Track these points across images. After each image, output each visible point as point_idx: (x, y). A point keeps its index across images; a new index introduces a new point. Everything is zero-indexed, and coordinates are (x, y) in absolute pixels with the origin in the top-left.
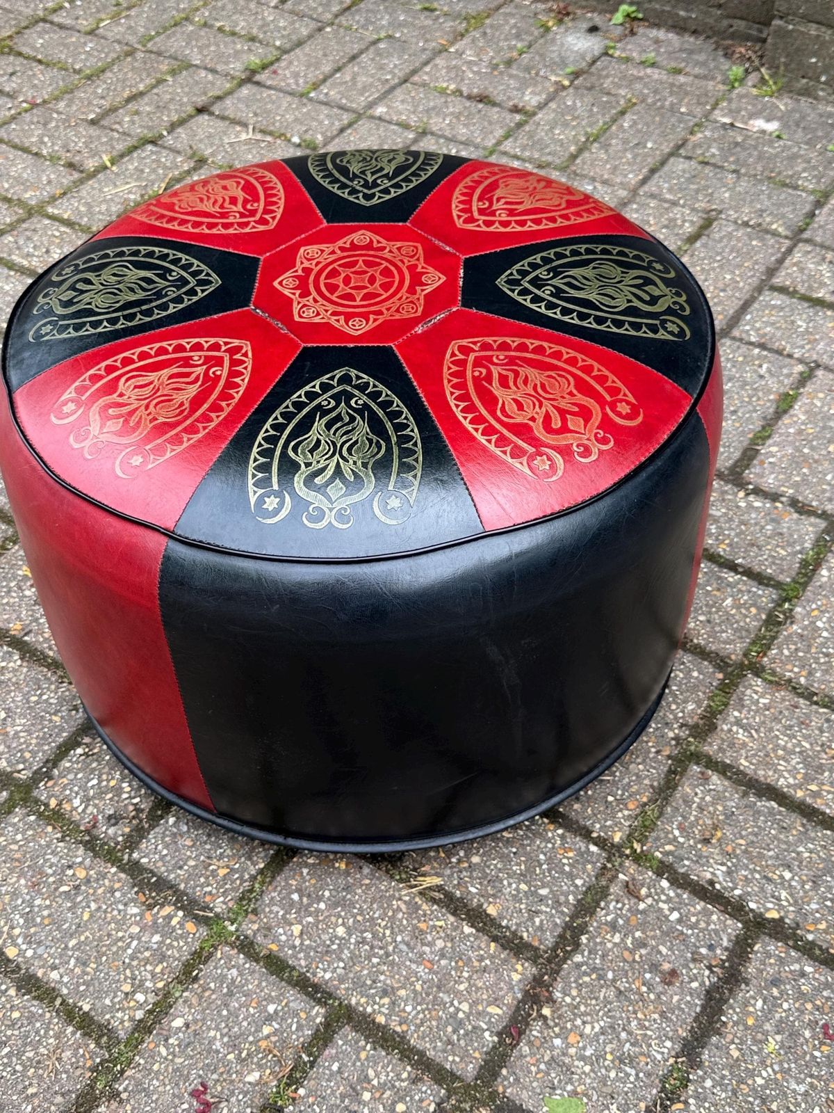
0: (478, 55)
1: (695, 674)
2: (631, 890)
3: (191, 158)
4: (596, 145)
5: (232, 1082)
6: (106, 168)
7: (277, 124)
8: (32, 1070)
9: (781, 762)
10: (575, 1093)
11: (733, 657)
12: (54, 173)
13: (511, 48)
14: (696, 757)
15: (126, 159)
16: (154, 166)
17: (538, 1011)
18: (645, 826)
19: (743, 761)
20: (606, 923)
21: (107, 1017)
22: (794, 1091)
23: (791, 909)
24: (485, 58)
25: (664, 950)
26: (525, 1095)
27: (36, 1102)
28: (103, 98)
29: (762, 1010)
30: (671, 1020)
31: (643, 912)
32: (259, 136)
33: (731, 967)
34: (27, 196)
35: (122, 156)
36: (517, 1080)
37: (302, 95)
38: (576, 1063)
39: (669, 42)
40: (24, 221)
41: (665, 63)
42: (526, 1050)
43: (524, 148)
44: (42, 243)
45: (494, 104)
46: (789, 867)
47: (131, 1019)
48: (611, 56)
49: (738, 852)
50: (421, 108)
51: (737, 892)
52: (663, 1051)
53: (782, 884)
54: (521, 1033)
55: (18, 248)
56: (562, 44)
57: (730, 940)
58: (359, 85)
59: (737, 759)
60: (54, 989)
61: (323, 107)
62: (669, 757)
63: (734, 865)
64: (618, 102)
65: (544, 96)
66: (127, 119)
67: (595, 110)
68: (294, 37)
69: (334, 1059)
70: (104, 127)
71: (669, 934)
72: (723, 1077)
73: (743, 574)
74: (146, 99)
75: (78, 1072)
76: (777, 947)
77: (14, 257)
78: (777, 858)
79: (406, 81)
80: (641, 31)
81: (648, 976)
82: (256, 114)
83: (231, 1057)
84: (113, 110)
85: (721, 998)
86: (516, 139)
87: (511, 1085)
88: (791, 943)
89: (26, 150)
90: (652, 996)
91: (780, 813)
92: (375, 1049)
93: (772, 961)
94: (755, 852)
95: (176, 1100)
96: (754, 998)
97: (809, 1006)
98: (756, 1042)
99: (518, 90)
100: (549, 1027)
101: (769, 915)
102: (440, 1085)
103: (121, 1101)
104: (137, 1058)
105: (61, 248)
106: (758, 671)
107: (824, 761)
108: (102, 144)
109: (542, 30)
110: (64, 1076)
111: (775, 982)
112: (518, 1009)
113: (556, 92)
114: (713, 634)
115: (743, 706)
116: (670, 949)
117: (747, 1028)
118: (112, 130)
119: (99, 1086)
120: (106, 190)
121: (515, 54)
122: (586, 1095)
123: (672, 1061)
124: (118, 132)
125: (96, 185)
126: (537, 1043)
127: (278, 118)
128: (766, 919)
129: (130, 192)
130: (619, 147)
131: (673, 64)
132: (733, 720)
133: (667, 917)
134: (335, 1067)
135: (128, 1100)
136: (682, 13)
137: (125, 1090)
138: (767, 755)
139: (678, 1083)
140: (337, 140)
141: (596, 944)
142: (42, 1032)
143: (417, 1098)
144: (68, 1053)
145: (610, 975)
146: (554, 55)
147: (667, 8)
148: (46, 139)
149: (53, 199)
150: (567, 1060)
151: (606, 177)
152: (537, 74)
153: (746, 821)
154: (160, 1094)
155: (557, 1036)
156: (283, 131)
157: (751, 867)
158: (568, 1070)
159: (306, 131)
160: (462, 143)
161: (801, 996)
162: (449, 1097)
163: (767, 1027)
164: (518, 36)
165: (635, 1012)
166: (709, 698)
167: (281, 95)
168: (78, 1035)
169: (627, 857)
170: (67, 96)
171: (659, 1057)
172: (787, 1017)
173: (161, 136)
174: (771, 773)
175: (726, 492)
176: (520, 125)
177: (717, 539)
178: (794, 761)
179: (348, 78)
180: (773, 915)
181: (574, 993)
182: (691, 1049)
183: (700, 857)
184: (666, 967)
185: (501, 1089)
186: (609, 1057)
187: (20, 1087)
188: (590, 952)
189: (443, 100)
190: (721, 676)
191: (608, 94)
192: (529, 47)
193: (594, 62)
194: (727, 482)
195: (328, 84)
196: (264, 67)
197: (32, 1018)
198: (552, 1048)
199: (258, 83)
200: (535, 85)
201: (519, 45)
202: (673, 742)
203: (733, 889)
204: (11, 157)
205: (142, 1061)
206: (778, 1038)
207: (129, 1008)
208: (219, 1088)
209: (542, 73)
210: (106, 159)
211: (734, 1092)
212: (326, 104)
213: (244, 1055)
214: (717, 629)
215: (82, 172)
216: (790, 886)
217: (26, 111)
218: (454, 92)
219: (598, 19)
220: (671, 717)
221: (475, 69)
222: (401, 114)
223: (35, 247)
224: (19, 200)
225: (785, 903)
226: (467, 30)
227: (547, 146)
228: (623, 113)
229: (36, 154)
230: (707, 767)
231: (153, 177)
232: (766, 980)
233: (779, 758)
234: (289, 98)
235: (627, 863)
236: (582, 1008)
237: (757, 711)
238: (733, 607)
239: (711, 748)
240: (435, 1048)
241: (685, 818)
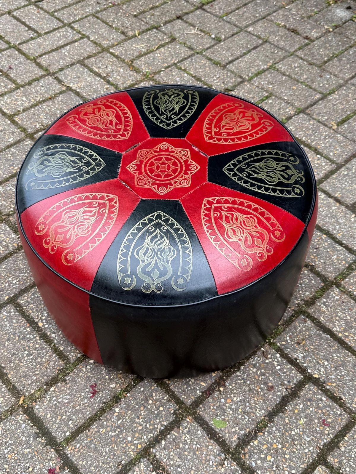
0: (297, 12)
1: (313, 282)
2: (265, 355)
3: (170, 37)
4: (336, 59)
5: (105, 386)
6: (136, 36)
7: (208, 28)
8: (39, 366)
9: (337, 322)
10: (224, 419)
11: (330, 278)
12: (116, 35)
13: (312, 11)
14: (304, 313)
15: (144, 34)
16: (155, 38)
17: (219, 388)
18: (276, 333)
19: (322, 318)
20: (252, 364)
21: (68, 354)
22: (305, 439)
23: (324, 376)
24: (300, 13)
25: (271, 379)
26: (206, 416)
27: (38, 377)
28: (141, 6)
29: (302, 409)
30: (266, 403)
31: (267, 363)
32: (199, 32)
33: (295, 390)
34: (103, 43)
35: (143, 32)
36: (205, 410)
37: (220, 18)
38: (228, 409)
40: (100, 53)
42: (211, 400)
43: (305, 55)
44: (105, 64)
45: (298, 34)
46: (328, 361)
47: (76, 356)
48: (353, 21)
49: (310, 350)
50: (267, 31)
51: (305, 365)
52: (260, 414)
53: (323, 366)
54: (210, 394)
55: (96, 64)
56: (334, 12)
57: (297, 381)
58: (245, 17)
59: (319, 317)
60: (52, 340)
61: (228, 24)
62: (293, 310)
63: (307, 355)
64: (350, 42)
65: (320, 34)
66: (149, 17)
67: (340, 43)
69: (142, 387)
70: (139, 19)
71: (275, 373)
72: (280, 428)
73: (344, 247)
74: (158, 9)
75: (54, 370)
76: (314, 388)
77: (93, 67)
78: (324, 356)
79: (264, 18)
81: (262, 386)
82: (200, 23)
83: (107, 377)
84: (144, 12)
85: (287, 401)
86: (303, 51)
87: (202, 411)
88: (320, 388)
89: (107, 24)
90: (262, 393)
91: (330, 340)
92: (157, 386)
93: (311, 392)
94: (316, 352)
95: (85, 387)
96: (300, 403)
97: (320, 412)
98: (296, 419)
99: (310, 29)
100: (221, 394)
101: (314, 376)
102: (177, 405)
103: (66, 383)
104: (75, 370)
105: (112, 67)
106: (338, 285)
107: (354, 325)
108: (137, 26)
109: (327, 5)
110: (49, 370)
111: (310, 400)
112: (211, 385)
113: (326, 33)
114: (324, 268)
115: (328, 298)
116: (273, 379)
117: (294, 413)
118: (142, 21)
119: (60, 376)
120: (134, 45)
121: (313, 13)
122: (228, 421)
123: (263, 417)
124: (144, 22)
125: (131, 43)
126: (216, 399)
127: (208, 26)
128: (313, 377)
129: (143, 48)
130: (345, 62)
132: (322, 302)
133: (275, 367)
134: (142, 389)
135: (69, 383)
137: (69, 380)
138: (332, 318)
139: (263, 426)
140: (230, 39)
141: (246, 370)
142: (45, 354)
143: (168, 407)
144: (52, 363)
145: (248, 382)
146: (329, 17)
148: (116, 20)
149: (113, 46)
150: (225, 408)
151: (336, 73)
152: (320, 24)
153: (316, 340)
154: (80, 384)
155: (223, 398)
156: (209, 31)
157: (313, 357)
158: (224, 411)
159: (218, 33)
160: (280, 48)
161: (318, 407)
162: (179, 409)
163: (302, 415)
164: (316, 6)
165: (254, 397)
166: (316, 292)
167: (212, 16)
168: (57, 357)
169: (267, 342)
170: (128, 3)
171: (258, 415)
172: (311, 413)
173: (160, 26)
174: (331, 325)
175: (347, 214)
176: (306, 45)
177: (338, 232)
178: (342, 323)
179: (241, 13)
180: (317, 376)
181: (234, 385)
182: (271, 416)
183: (295, 349)
184: (270, 384)
185: (198, 411)
186: (240, 410)
187: (33, 370)
188: (243, 373)
189: (277, 29)
190: (323, 285)
191: (347, 37)
192: (320, 11)
193: (345, 22)
194: (349, 210)
195: (232, 14)
196: (208, 3)
197: (42, 348)
198: (220, 402)
199: (204, 10)
200: (318, 29)
201: (316, 10)
202: (297, 305)
203: (303, 363)
204: (101, 25)
205: (76, 371)
206: (305, 420)
207: (76, 352)
208: (100, 387)
209: (322, 24)
210: (137, 32)
211: (283, 434)
212: (229, 23)
213: (111, 377)
214: (327, 266)
215: (126, 36)
216: (326, 367)
217: (110, 7)
218: (283, 26)
219: (352, 4)
220: (299, 296)
221: (294, 17)
222: (259, 32)
223: (102, 65)
224: (100, 44)
225: (322, 373)
227: (315, 56)
228: (351, 47)
229: (111, 26)
230: (307, 317)
231: (153, 43)
232: (306, 398)
233: (336, 320)
234: (215, 18)
235: (266, 345)
236: (235, 391)
237: (333, 301)
238: (336, 259)
239: (311, 310)
240: (178, 392)
241: (293, 334)
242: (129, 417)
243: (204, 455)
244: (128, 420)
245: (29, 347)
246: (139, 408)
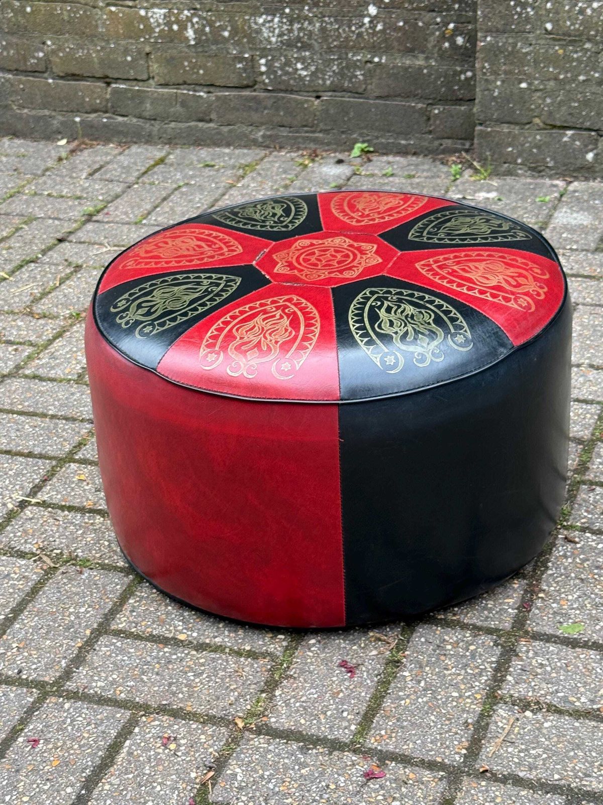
0: (260, 186)
2: (569, 541)
3: (69, 266)
5: (361, 657)
6: (5, 279)
7: (126, 241)
8: (228, 679)
10: (575, 622)
11: (585, 437)
13: (284, 179)
14: (583, 482)
15: (18, 273)
16: (43, 274)
17: (536, 596)
18: (564, 515)
20: (560, 556)
21: (265, 648)
25: (600, 560)
26: (545, 628)
27: (239, 690)
31: (580, 548)
32: (116, 249)
35: (13, 272)
36: (538, 624)
37: (136, 223)
38: (570, 611)
39: (398, 162)
41: (400, 173)
42: (537, 611)
47: (281, 646)
48: (360, 175)
54: (530, 606)
56: (321, 173)
58: (178, 213)
60: (221, 646)
66: (4, 252)
68: (112, 193)
69: (420, 637)
71: (601, 553)
74: (13, 240)
75: (259, 673)
79: (213, 205)
80: (374, 159)
81: (596, 570)
82: (106, 238)
83: (355, 648)
87: (534, 627)
90: (602, 578)
92: (443, 628)
95: (331, 671)
100: (545, 601)
102: (492, 635)
104: (294, 660)
109: (301, 167)
110: (251, 677)
112: (523, 597)
119: (277, 675)
120: (12, 290)
121: (288, 181)
122: (582, 622)
125: (3, 289)
126: (543, 608)
127: (124, 238)
129: (33, 289)
131: (406, 173)
132: (598, 463)
133: (596, 547)
134: (423, 640)
135: (299, 677)
136: (403, 142)
137: (295, 673)
141: (558, 565)
142: (225, 664)
143: (480, 642)
144: (248, 668)
145: (573, 575)
146: (318, 179)
147: (391, 141)
150: (564, 611)
154: (319, 671)
155: (553, 603)
158: (567, 615)
162: (499, 638)
164: (285, 173)
165: (595, 586)
166: (579, 457)
167: (120, 225)
168: (249, 660)
169: (559, 528)
173: (37, 258)
179: (167, 209)
181: (554, 585)
185: (530, 629)
186: (588, 605)
187: (224, 687)
188: (556, 568)
190: (581, 447)
192: (296, 177)
193: (348, 179)
195: (153, 214)
196: (98, 212)
197: (214, 660)
198: (552, 608)
199: (97, 221)
201: (289, 177)
205: (298, 660)
207: (277, 642)
208: (355, 661)
209: (313, 190)
212: (157, 226)
213: (362, 646)
219: (340, 156)
226: (245, 174)
230: (591, 485)
231: (46, 279)
234: (127, 226)
235: (561, 531)
236: (563, 590)
239: (590, 476)
240: (481, 621)
241: (587, 507)
242: (432, 674)
243: (581, 668)
244: (434, 677)
245: (189, 667)
246: (438, 659)
